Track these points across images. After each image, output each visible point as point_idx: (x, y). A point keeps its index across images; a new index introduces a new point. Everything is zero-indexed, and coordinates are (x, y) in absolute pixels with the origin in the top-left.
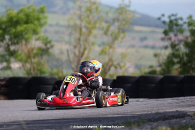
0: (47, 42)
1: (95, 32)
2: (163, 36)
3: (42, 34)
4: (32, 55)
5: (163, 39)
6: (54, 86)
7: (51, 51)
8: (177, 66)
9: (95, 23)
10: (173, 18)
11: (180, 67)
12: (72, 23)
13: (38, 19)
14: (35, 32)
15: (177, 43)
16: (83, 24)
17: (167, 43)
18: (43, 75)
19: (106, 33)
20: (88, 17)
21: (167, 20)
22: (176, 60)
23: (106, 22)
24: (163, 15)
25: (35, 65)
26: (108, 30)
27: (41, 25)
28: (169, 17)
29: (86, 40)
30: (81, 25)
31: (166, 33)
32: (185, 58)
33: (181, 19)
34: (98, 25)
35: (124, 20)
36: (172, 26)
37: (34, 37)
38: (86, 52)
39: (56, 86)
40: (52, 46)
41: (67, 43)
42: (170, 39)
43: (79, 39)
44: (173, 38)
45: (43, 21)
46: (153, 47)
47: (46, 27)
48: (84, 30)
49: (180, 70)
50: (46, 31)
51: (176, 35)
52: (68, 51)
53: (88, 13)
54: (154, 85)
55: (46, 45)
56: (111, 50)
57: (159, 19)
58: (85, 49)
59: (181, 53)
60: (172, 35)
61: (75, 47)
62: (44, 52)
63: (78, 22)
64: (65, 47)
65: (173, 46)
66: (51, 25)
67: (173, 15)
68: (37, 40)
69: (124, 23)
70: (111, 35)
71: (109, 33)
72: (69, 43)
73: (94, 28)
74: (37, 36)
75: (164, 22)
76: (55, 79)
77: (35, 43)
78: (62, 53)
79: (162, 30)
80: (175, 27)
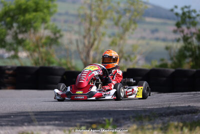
0: (56, 31)
1: (105, 22)
2: (175, 28)
3: (50, 23)
4: (40, 44)
5: (175, 32)
6: (62, 76)
7: (60, 40)
8: (189, 60)
9: (106, 13)
10: (186, 10)
11: (192, 61)
12: (82, 12)
13: (48, 7)
14: (44, 21)
15: (189, 36)
16: (94, 14)
17: (179, 36)
18: (51, 66)
19: (116, 24)
20: (99, 6)
21: (180, 12)
22: (188, 54)
23: (118, 12)
24: (176, 7)
25: (43, 55)
26: (119, 20)
27: (51, 14)
28: (182, 9)
29: (96, 30)
30: (91, 15)
31: (178, 25)
32: (197, 52)
33: (195, 11)
34: (108, 16)
35: (135, 10)
36: (185, 18)
37: (43, 26)
38: (96, 43)
39: (65, 77)
40: (61, 36)
41: (76, 32)
42: (183, 32)
43: (89, 30)
44: (186, 31)
45: (52, 10)
46: (164, 40)
47: (55, 16)
48: (94, 20)
49: (192, 64)
50: (55, 20)
51: (188, 28)
52: (77, 41)
53: (99, 2)
54: (165, 79)
55: (55, 34)
56: (122, 42)
57: (172, 10)
58: (95, 40)
59: (193, 47)
60: (184, 27)
61: (85, 37)
62: (53, 41)
63: (88, 12)
64: (75, 37)
65: (185, 39)
66: (60, 14)
67: (186, 7)
68: (46, 28)
69: (136, 13)
70: (122, 26)
71: (120, 24)
72: (79, 33)
73: (105, 18)
74: (46, 25)
75: (177, 14)
76: (64, 69)
77: (44, 32)
78: (71, 43)
79: (174, 22)
80: (187, 20)
